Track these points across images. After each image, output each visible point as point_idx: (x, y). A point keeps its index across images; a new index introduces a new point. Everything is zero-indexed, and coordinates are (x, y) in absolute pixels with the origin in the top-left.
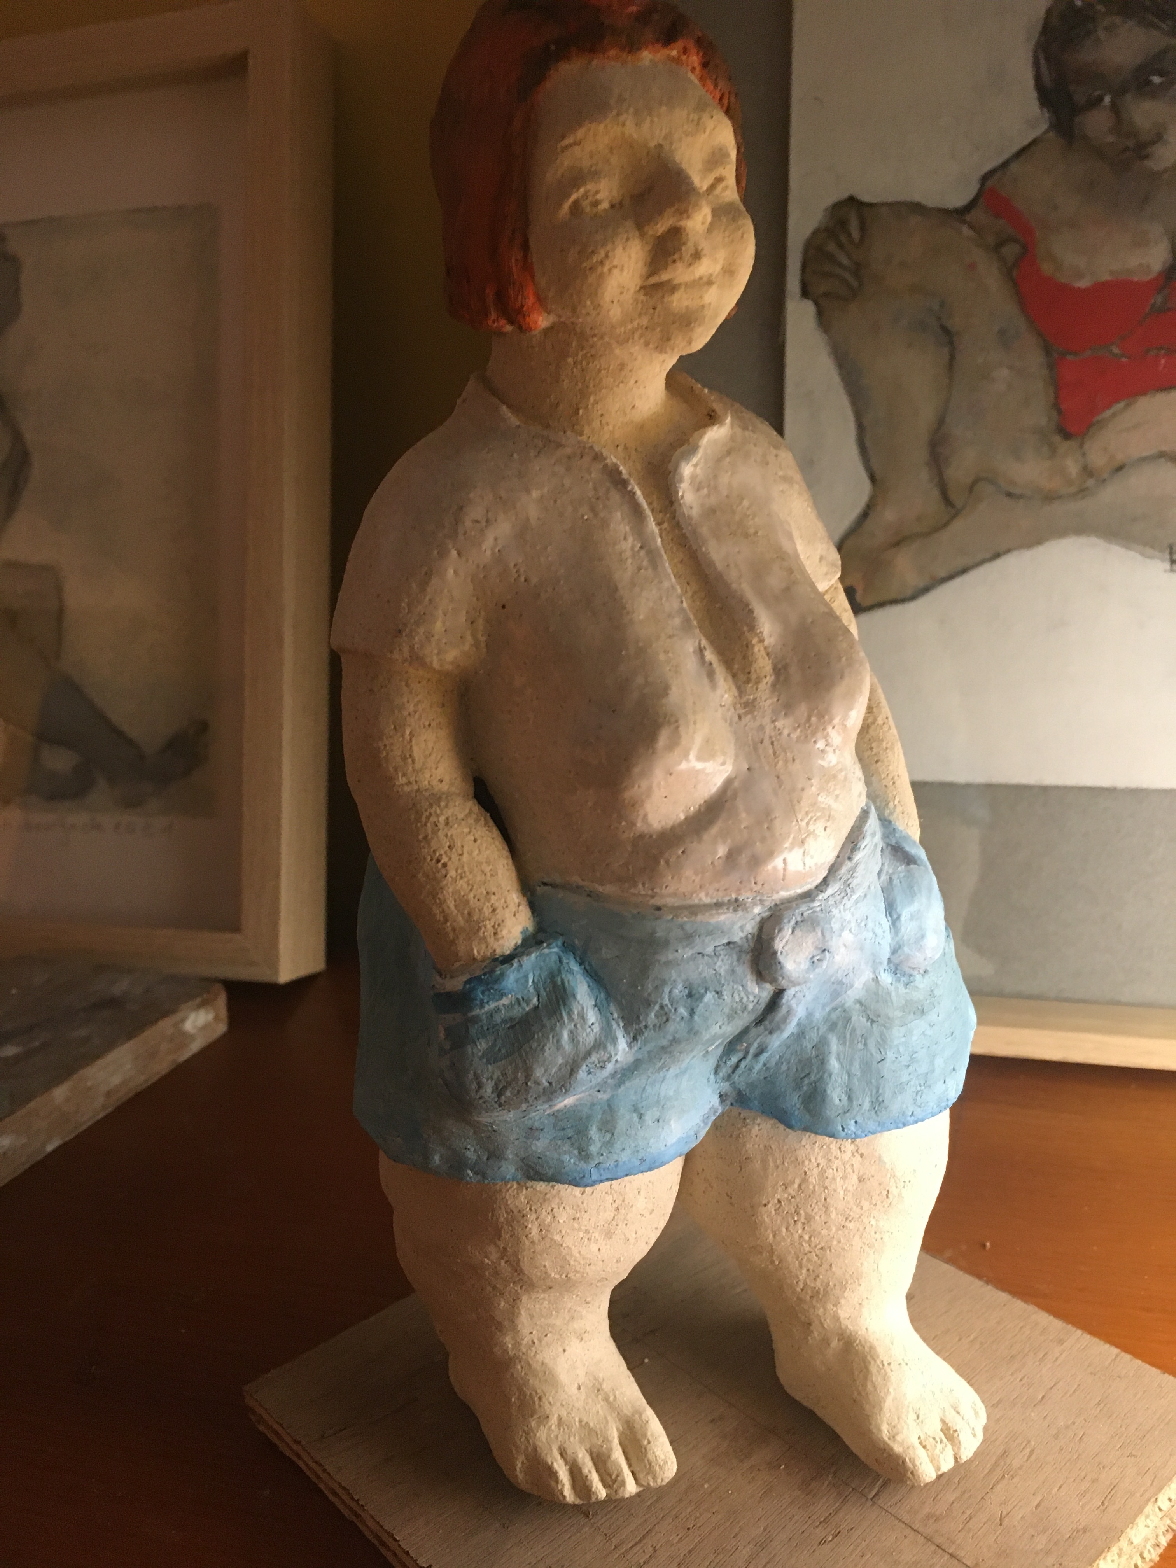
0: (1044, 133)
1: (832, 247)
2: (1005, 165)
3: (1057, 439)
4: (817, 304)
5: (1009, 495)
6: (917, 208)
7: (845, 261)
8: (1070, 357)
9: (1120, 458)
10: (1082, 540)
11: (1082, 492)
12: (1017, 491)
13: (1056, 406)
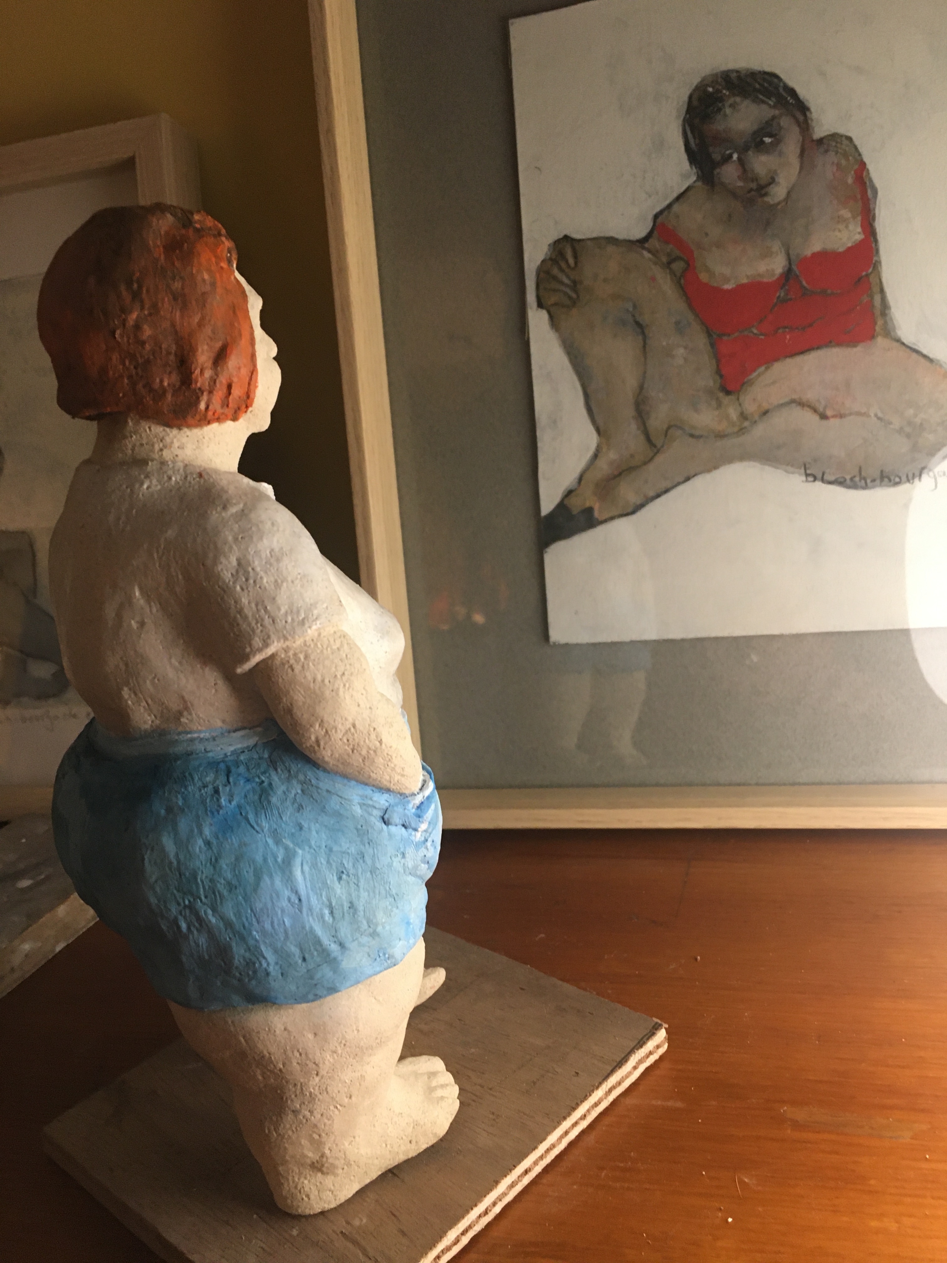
0: (694, 182)
1: (555, 271)
2: (669, 206)
3: (721, 395)
4: (549, 312)
5: (692, 436)
6: (612, 240)
7: (566, 281)
8: (725, 338)
9: (765, 406)
10: (745, 464)
11: (742, 431)
12: (697, 433)
13: (719, 372)
